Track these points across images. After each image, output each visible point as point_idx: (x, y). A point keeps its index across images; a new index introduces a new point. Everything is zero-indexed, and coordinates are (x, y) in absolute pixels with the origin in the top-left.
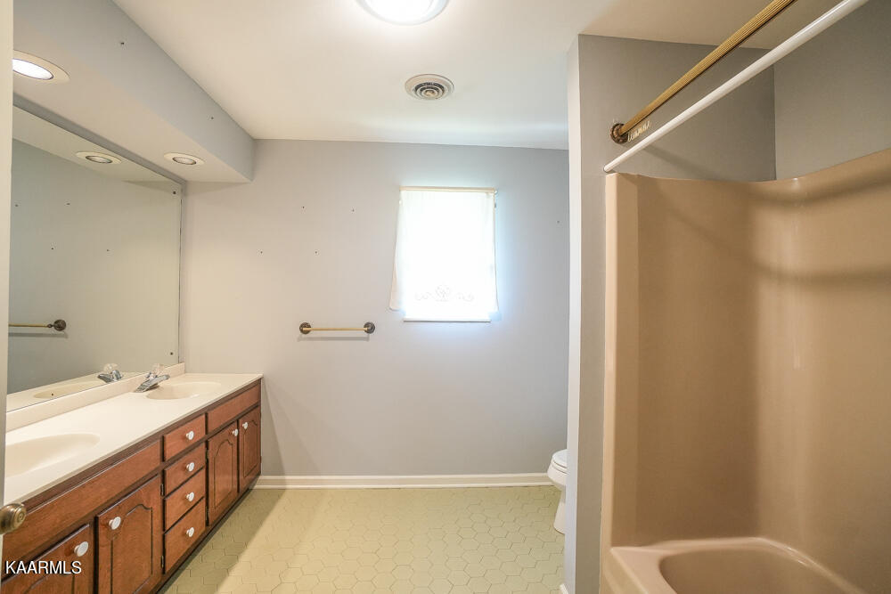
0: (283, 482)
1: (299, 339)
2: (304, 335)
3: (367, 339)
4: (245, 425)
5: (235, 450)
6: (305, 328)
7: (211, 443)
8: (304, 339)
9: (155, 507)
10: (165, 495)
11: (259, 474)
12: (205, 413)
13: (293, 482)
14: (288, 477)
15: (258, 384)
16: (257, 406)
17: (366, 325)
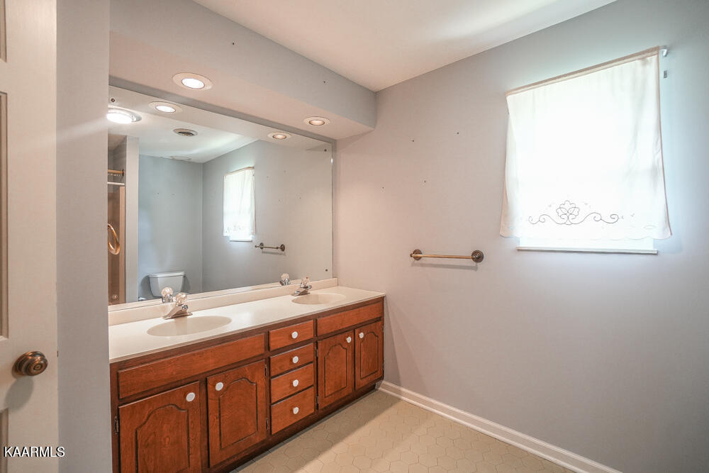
0: (399, 392)
1: (413, 265)
2: (416, 262)
3: (476, 268)
4: (362, 335)
5: (350, 354)
6: (416, 255)
7: (319, 344)
8: (416, 265)
9: (259, 383)
10: (270, 377)
11: (382, 378)
12: (315, 318)
13: (408, 396)
14: (403, 390)
15: (380, 301)
16: (380, 319)
17: (475, 253)
